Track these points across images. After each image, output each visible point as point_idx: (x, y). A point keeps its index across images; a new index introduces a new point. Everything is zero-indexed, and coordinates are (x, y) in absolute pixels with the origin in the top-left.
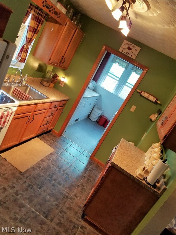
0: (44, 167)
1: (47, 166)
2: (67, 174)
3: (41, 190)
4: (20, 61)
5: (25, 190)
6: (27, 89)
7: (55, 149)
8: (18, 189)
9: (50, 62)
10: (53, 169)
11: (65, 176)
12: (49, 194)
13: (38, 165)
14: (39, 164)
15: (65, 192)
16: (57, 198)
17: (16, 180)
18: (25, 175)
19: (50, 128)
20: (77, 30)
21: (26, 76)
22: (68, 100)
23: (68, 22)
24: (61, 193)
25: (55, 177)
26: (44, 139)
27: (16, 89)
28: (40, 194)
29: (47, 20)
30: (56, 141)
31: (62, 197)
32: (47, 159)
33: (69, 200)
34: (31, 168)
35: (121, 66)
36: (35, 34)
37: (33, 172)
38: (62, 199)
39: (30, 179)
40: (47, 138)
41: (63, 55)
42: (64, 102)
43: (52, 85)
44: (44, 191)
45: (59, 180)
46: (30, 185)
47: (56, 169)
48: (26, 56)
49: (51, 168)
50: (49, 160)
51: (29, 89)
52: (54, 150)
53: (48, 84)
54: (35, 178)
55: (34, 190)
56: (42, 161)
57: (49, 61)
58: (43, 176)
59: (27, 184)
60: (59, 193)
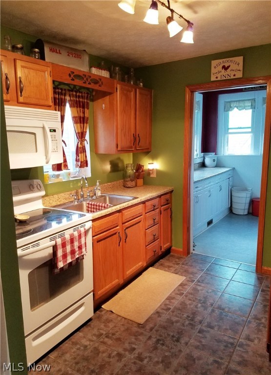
0: (175, 307)
1: (181, 304)
2: (220, 308)
3: (181, 343)
4: (81, 167)
5: (153, 350)
6: (105, 199)
7: (185, 276)
8: (140, 351)
9: (119, 149)
10: (192, 306)
11: (217, 312)
12: (197, 347)
13: (165, 307)
14: (165, 305)
15: (226, 338)
16: (213, 350)
17: (134, 337)
18: (148, 327)
19: (165, 246)
20: (138, 90)
21: (98, 183)
22: (172, 191)
23: (118, 85)
24: (219, 341)
25: (198, 318)
26: (162, 267)
27: (89, 204)
28: (180, 351)
29: (93, 100)
30: (183, 264)
31: (222, 347)
32: (178, 294)
33: (238, 348)
34: (154, 314)
35: (243, 109)
36: (85, 124)
37: (159, 319)
38: (224, 350)
39: (157, 331)
40: (167, 264)
41: (133, 132)
42: (168, 196)
43: (140, 181)
44: (187, 344)
45: (208, 320)
46: (158, 340)
47: (197, 305)
48: (86, 157)
49: (188, 306)
50: (181, 294)
51: (108, 198)
52: (184, 278)
53: (133, 183)
54: (165, 328)
55: (168, 347)
56: (170, 298)
57: (117, 148)
58: (177, 322)
59: (155, 340)
60: (215, 341)
